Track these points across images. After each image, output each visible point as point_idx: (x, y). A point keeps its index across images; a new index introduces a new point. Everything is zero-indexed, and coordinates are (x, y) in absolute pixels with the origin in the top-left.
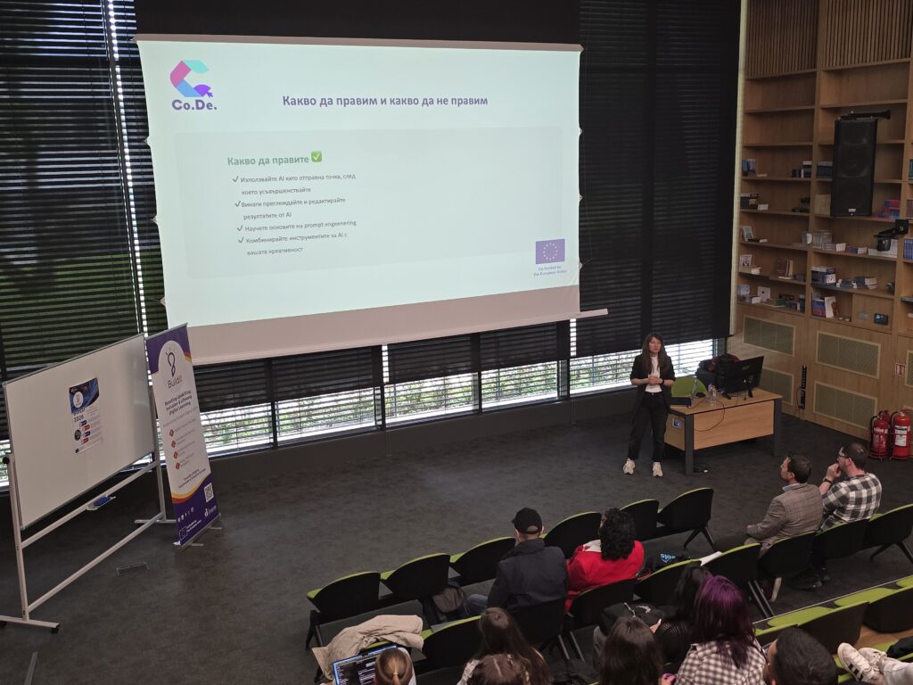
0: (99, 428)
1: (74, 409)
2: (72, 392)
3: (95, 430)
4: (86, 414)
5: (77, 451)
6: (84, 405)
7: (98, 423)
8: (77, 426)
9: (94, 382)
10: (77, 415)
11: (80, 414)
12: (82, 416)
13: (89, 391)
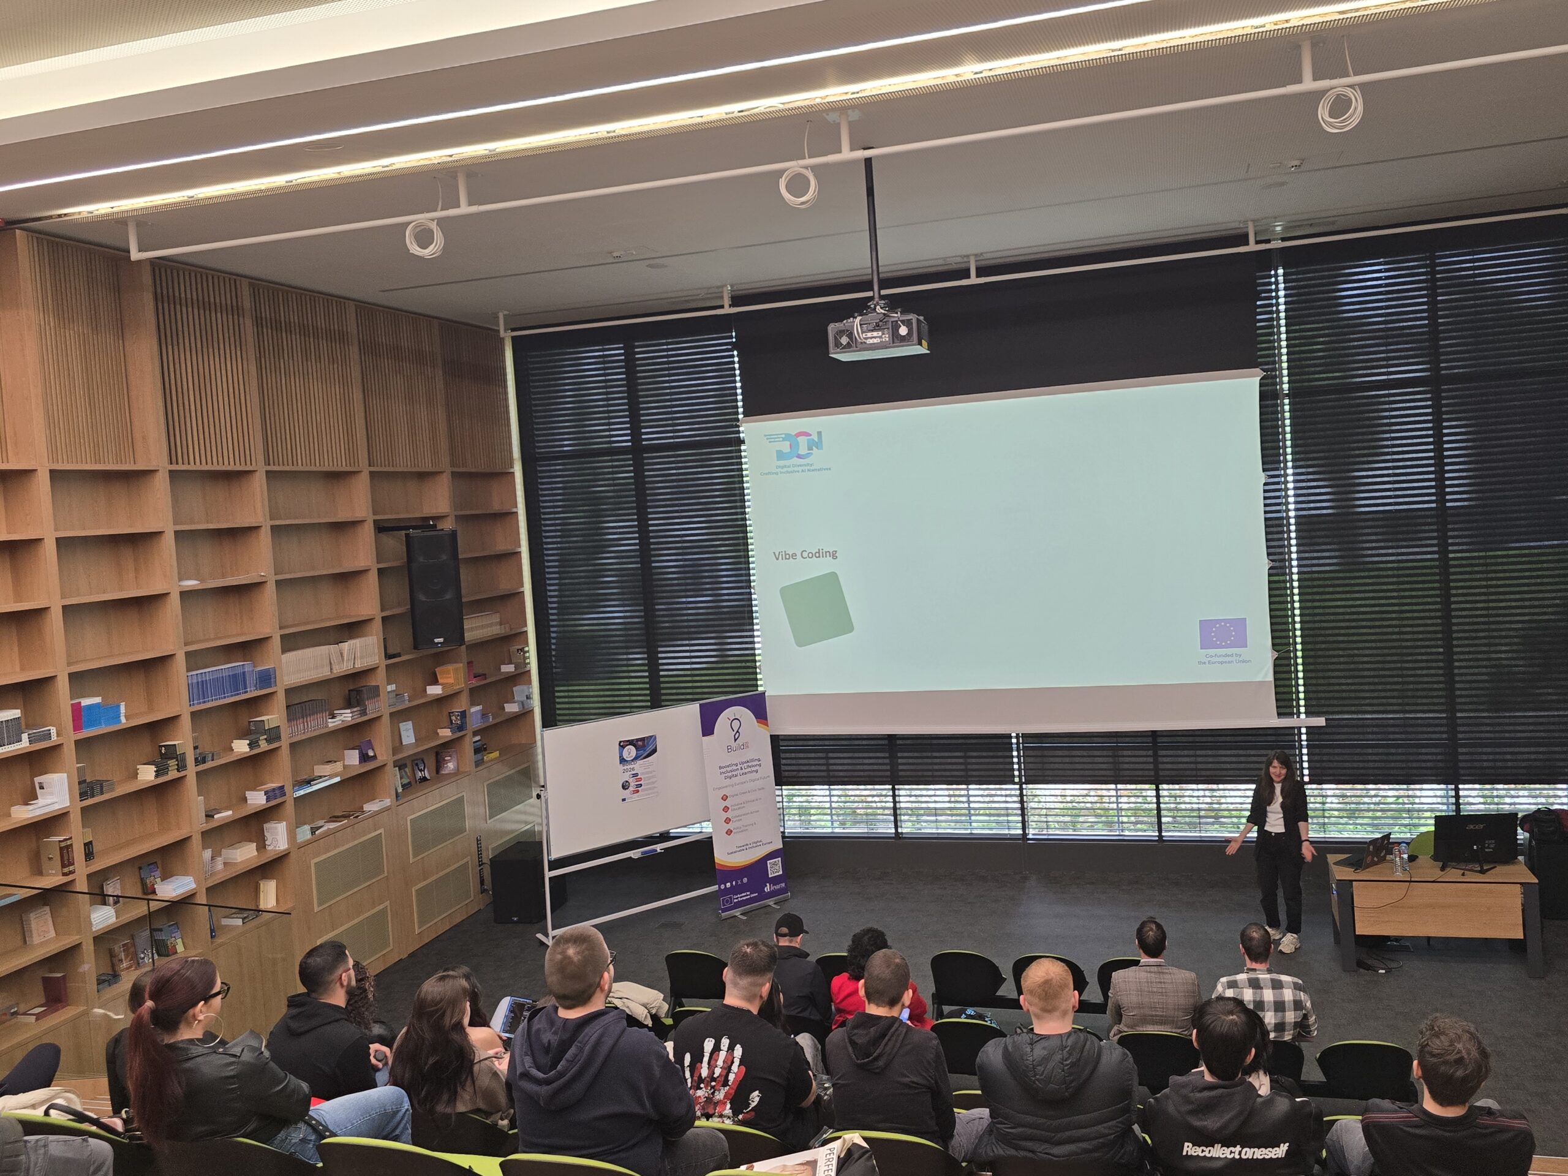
0: (654, 783)
1: (623, 761)
2: (622, 745)
3: (648, 784)
4: (639, 766)
5: (624, 800)
6: (636, 758)
7: (653, 777)
8: (627, 777)
9: (652, 738)
10: (625, 767)
11: (632, 766)
12: (633, 769)
13: (644, 746)
